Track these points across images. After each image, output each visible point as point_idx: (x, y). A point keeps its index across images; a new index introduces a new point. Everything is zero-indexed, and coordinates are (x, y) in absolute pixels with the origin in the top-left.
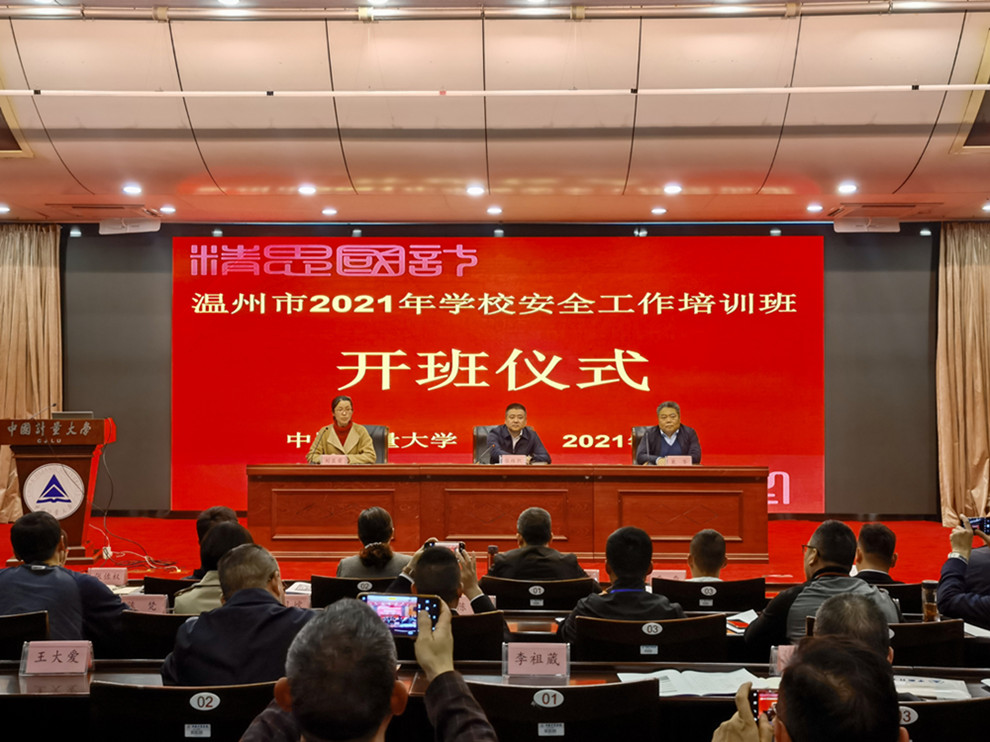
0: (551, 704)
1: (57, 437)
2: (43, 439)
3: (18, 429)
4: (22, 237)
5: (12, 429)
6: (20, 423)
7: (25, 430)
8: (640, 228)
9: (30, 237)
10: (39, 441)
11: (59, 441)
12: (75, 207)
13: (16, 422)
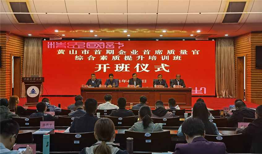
0: (148, 136)
1: (34, 81)
2: (32, 81)
3: (26, 79)
4: (34, 41)
5: (25, 79)
6: (27, 78)
7: (28, 79)
8: (157, 39)
9: (36, 41)
10: (31, 82)
11: (35, 82)
12: (45, 34)
13: (26, 78)
